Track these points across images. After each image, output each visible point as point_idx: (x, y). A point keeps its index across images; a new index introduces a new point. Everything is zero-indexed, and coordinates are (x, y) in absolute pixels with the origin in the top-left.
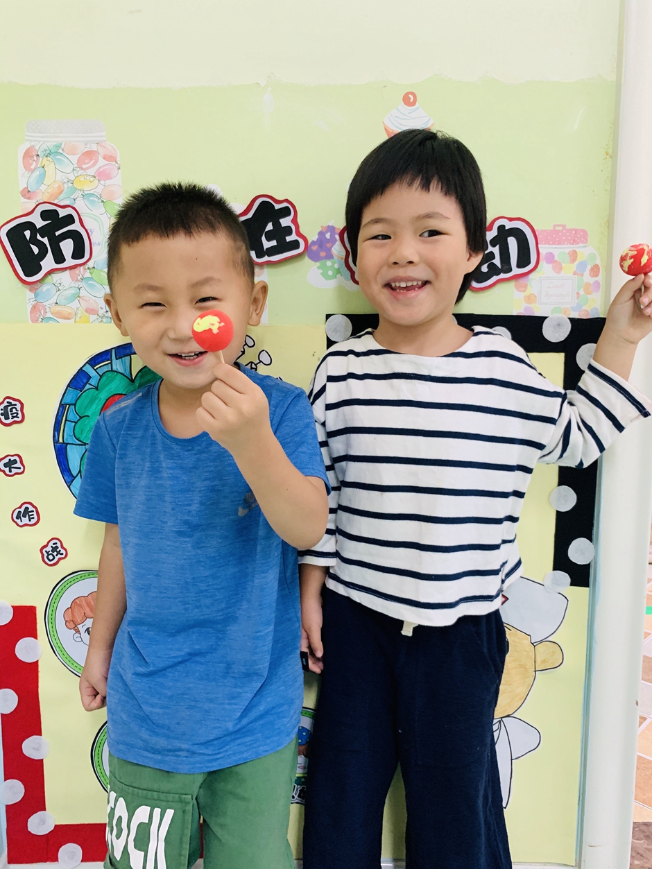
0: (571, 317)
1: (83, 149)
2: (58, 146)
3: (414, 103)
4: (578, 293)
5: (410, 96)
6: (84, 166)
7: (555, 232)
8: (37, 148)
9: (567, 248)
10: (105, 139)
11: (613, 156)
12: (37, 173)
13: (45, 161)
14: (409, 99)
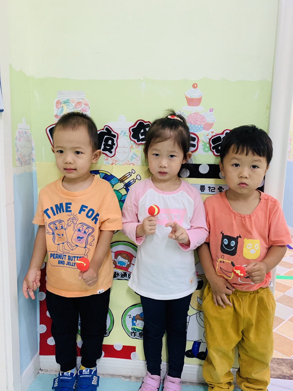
1: (77, 101)
2: (68, 100)
3: (196, 87)
5: (195, 85)
6: (77, 107)
8: (61, 100)
10: (85, 98)
11: (269, 108)
12: (60, 109)
13: (64, 105)
14: (195, 86)
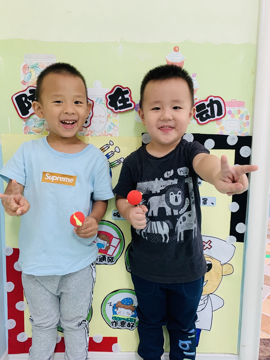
0: (238, 135)
2: (37, 64)
3: (178, 51)
4: (240, 126)
7: (232, 102)
8: (28, 65)
9: (237, 109)
11: (255, 73)
12: (28, 75)
13: (32, 70)
14: (176, 49)
